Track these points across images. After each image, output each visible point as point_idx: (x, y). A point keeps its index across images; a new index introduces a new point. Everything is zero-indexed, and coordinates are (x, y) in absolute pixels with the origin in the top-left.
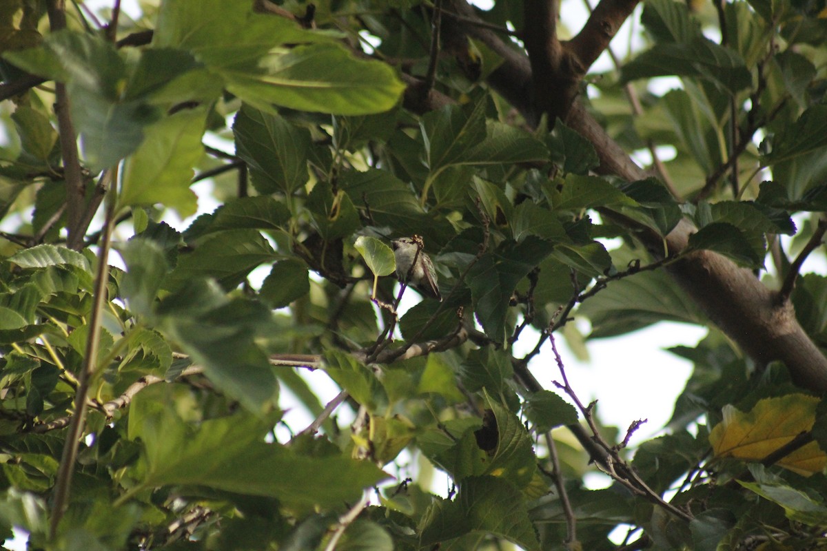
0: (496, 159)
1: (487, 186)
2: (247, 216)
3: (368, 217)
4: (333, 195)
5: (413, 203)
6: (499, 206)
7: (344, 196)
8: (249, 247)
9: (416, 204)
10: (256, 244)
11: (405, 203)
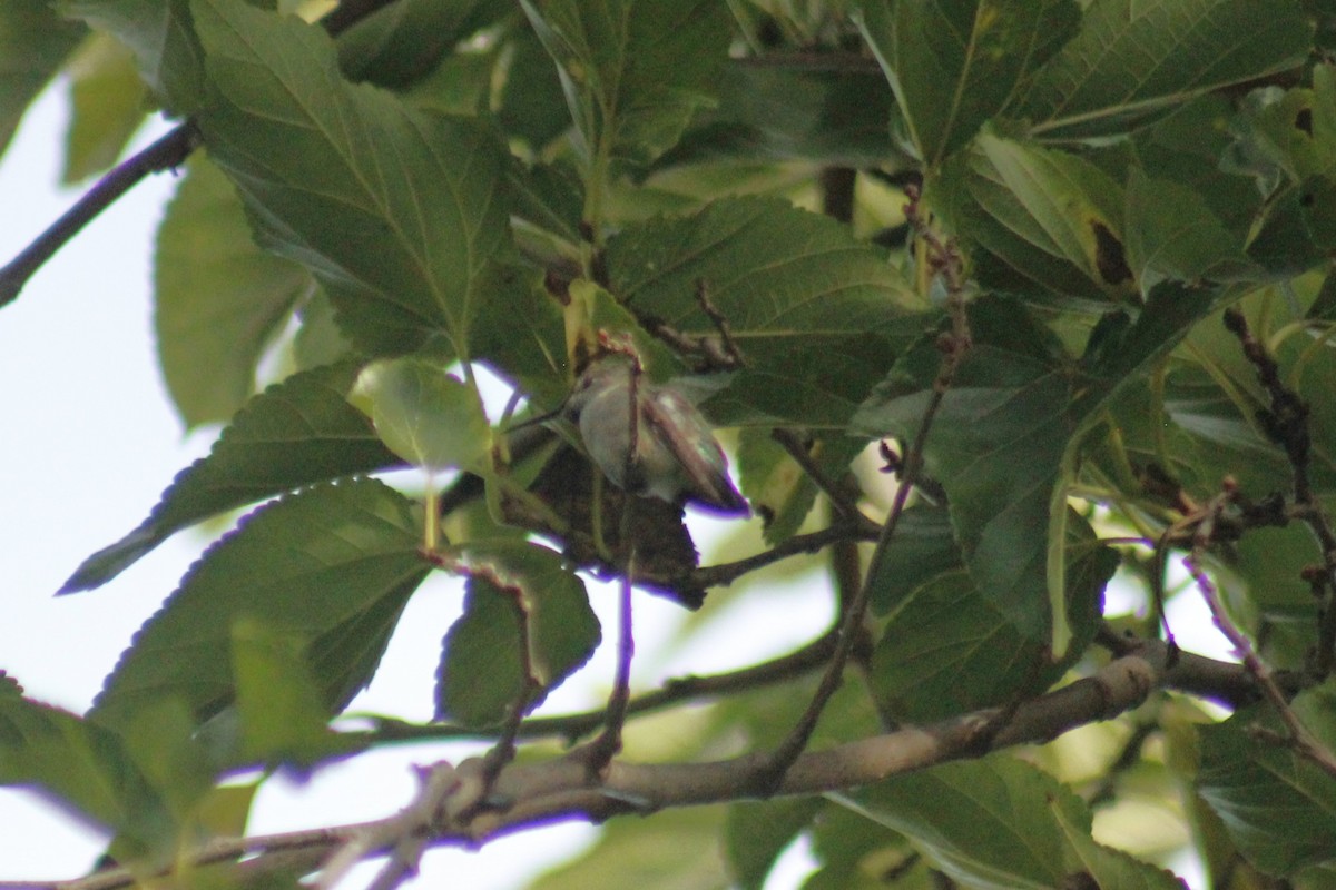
0: (1157, 88)
1: (1047, 164)
2: (319, 435)
3: (730, 359)
4: (555, 302)
5: (887, 283)
6: (1101, 219)
7: (599, 298)
8: (356, 538)
9: (899, 286)
10: (379, 524)
11: (859, 289)
